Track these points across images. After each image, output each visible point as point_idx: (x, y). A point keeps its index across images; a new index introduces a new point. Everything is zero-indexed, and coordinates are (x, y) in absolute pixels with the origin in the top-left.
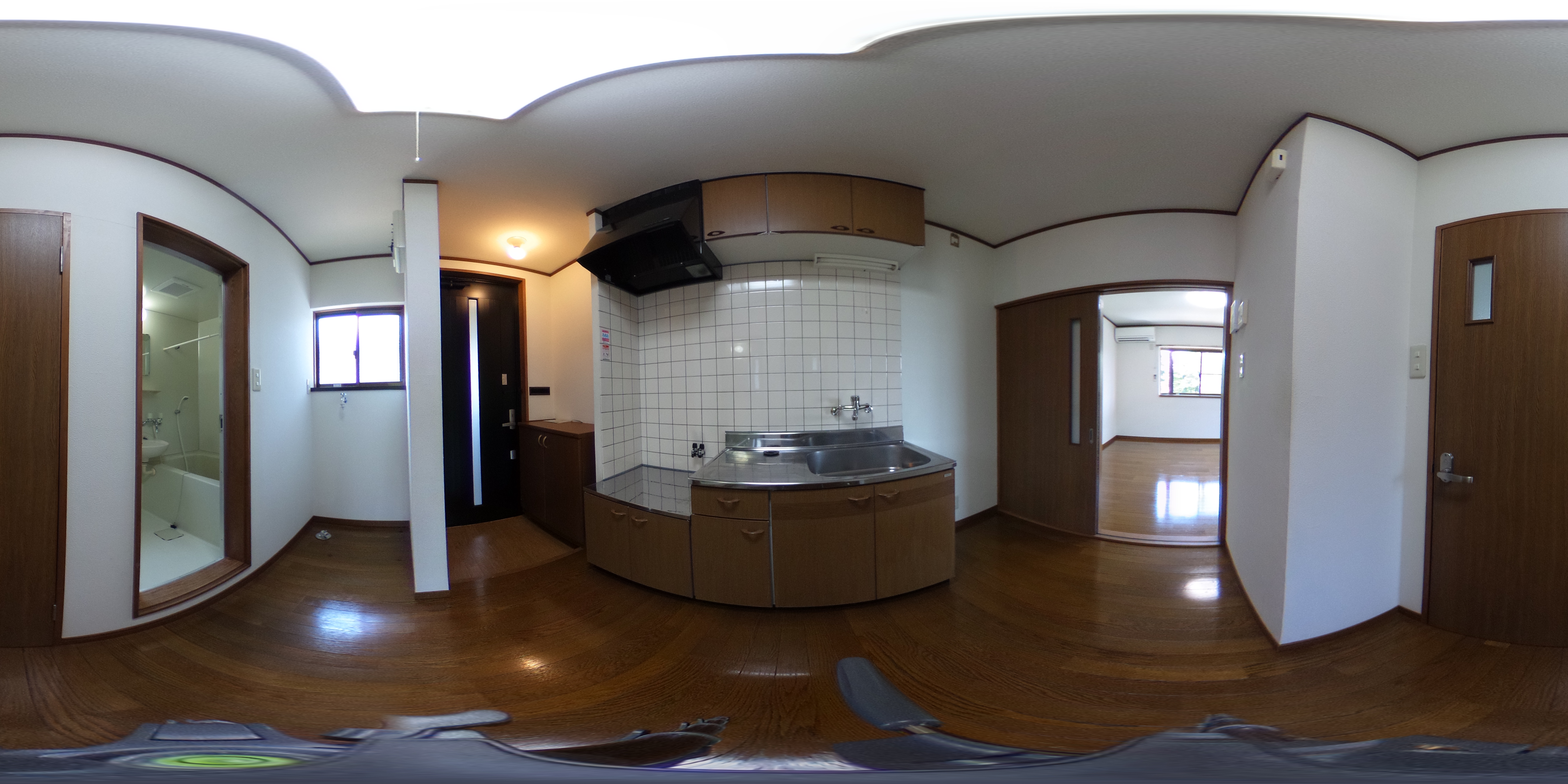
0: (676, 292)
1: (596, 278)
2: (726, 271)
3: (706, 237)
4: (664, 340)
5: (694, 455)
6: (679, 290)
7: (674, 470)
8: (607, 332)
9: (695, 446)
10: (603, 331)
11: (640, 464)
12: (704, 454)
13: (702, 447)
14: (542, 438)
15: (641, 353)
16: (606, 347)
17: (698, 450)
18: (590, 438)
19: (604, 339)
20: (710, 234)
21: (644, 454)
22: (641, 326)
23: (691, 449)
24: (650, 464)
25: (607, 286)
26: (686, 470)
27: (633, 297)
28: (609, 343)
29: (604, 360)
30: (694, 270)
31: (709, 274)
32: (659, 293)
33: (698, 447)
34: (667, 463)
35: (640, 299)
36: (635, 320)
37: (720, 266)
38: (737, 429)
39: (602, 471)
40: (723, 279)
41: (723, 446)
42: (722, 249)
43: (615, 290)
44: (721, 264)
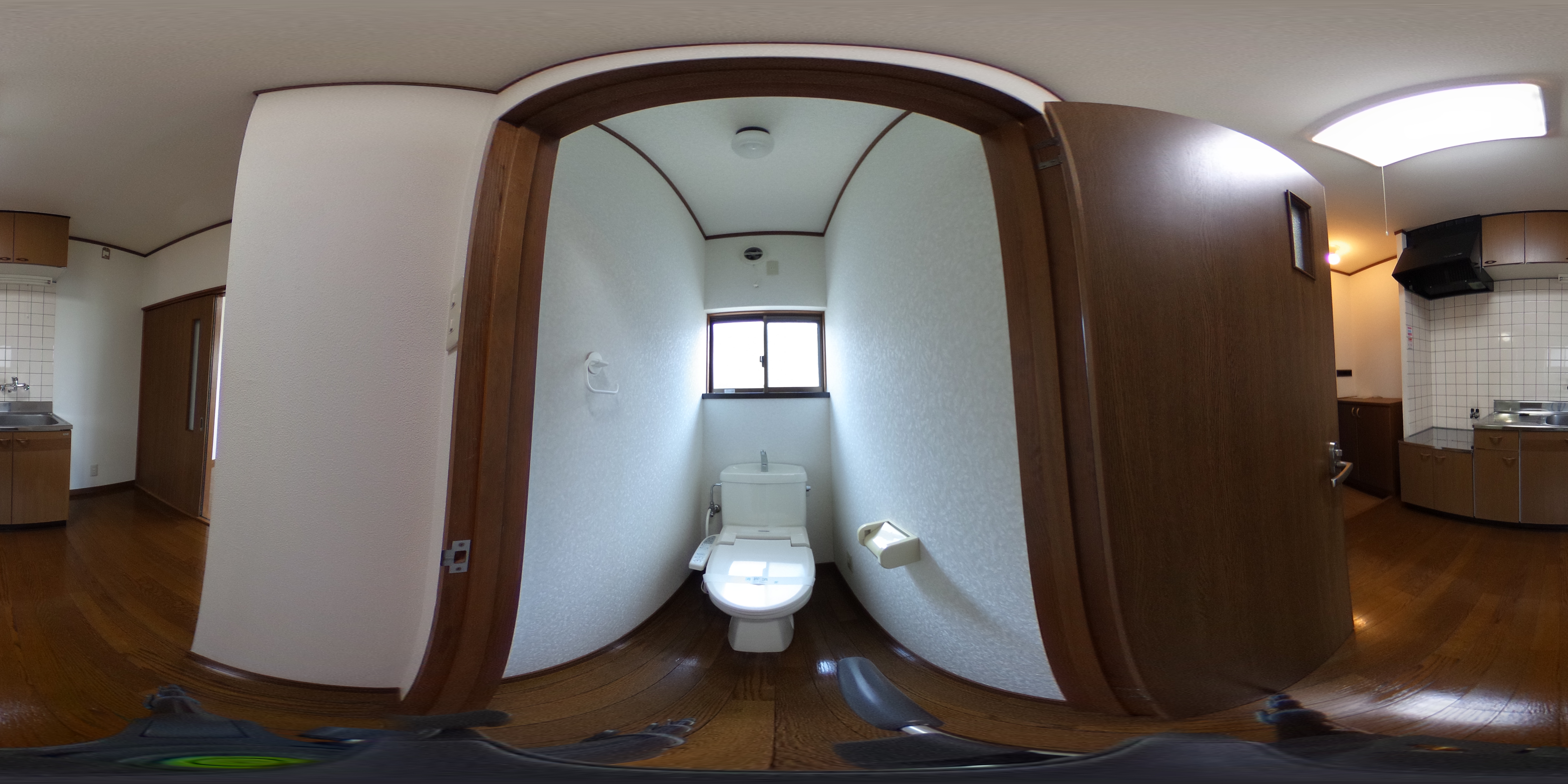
0: (1460, 299)
1: (1403, 288)
2: (1496, 284)
3: (1484, 264)
4: (1450, 335)
5: (1472, 417)
6: (1462, 297)
7: (1457, 429)
8: (1410, 328)
9: (1472, 410)
10: (1408, 328)
11: (1431, 426)
12: (1479, 416)
13: (1477, 411)
14: (1355, 410)
15: (1432, 344)
16: (1410, 339)
17: (1475, 413)
18: (1397, 407)
19: (1409, 334)
20: (1487, 262)
21: (1434, 418)
22: (1432, 323)
23: (1470, 412)
24: (1439, 426)
25: (1410, 293)
26: (1466, 428)
27: (1427, 301)
28: (1412, 337)
29: (1409, 349)
30: (1474, 285)
31: (1484, 287)
32: (1446, 299)
33: (1475, 411)
34: (1452, 424)
35: (1432, 302)
36: (1428, 318)
37: (1492, 281)
38: (1502, 399)
39: (1408, 430)
40: (1494, 291)
41: (1492, 410)
42: (1493, 272)
43: (1415, 296)
44: (1491, 279)
